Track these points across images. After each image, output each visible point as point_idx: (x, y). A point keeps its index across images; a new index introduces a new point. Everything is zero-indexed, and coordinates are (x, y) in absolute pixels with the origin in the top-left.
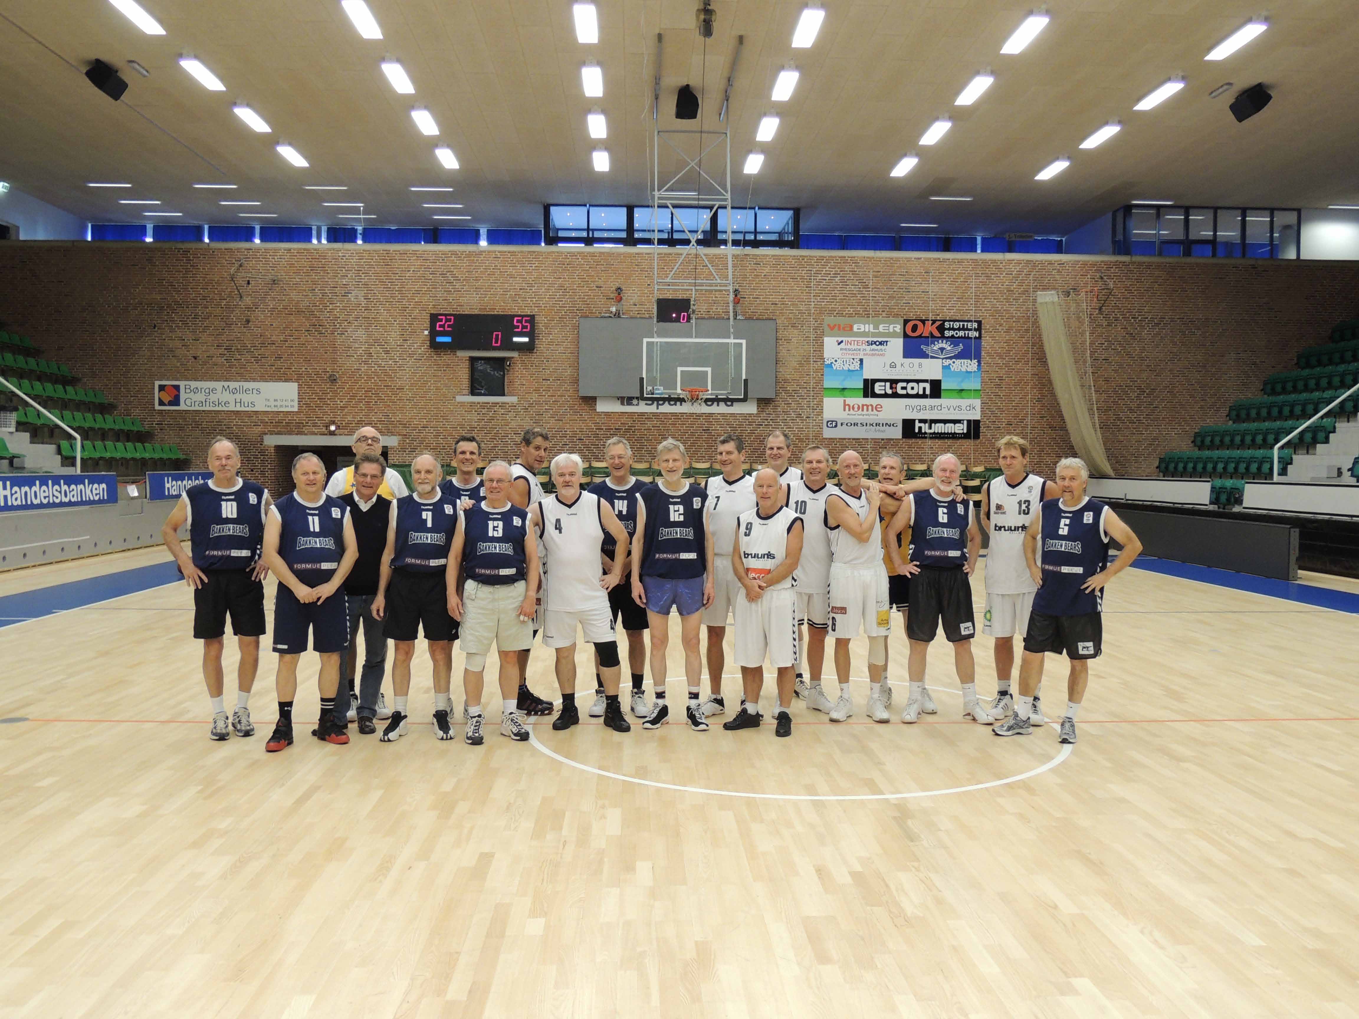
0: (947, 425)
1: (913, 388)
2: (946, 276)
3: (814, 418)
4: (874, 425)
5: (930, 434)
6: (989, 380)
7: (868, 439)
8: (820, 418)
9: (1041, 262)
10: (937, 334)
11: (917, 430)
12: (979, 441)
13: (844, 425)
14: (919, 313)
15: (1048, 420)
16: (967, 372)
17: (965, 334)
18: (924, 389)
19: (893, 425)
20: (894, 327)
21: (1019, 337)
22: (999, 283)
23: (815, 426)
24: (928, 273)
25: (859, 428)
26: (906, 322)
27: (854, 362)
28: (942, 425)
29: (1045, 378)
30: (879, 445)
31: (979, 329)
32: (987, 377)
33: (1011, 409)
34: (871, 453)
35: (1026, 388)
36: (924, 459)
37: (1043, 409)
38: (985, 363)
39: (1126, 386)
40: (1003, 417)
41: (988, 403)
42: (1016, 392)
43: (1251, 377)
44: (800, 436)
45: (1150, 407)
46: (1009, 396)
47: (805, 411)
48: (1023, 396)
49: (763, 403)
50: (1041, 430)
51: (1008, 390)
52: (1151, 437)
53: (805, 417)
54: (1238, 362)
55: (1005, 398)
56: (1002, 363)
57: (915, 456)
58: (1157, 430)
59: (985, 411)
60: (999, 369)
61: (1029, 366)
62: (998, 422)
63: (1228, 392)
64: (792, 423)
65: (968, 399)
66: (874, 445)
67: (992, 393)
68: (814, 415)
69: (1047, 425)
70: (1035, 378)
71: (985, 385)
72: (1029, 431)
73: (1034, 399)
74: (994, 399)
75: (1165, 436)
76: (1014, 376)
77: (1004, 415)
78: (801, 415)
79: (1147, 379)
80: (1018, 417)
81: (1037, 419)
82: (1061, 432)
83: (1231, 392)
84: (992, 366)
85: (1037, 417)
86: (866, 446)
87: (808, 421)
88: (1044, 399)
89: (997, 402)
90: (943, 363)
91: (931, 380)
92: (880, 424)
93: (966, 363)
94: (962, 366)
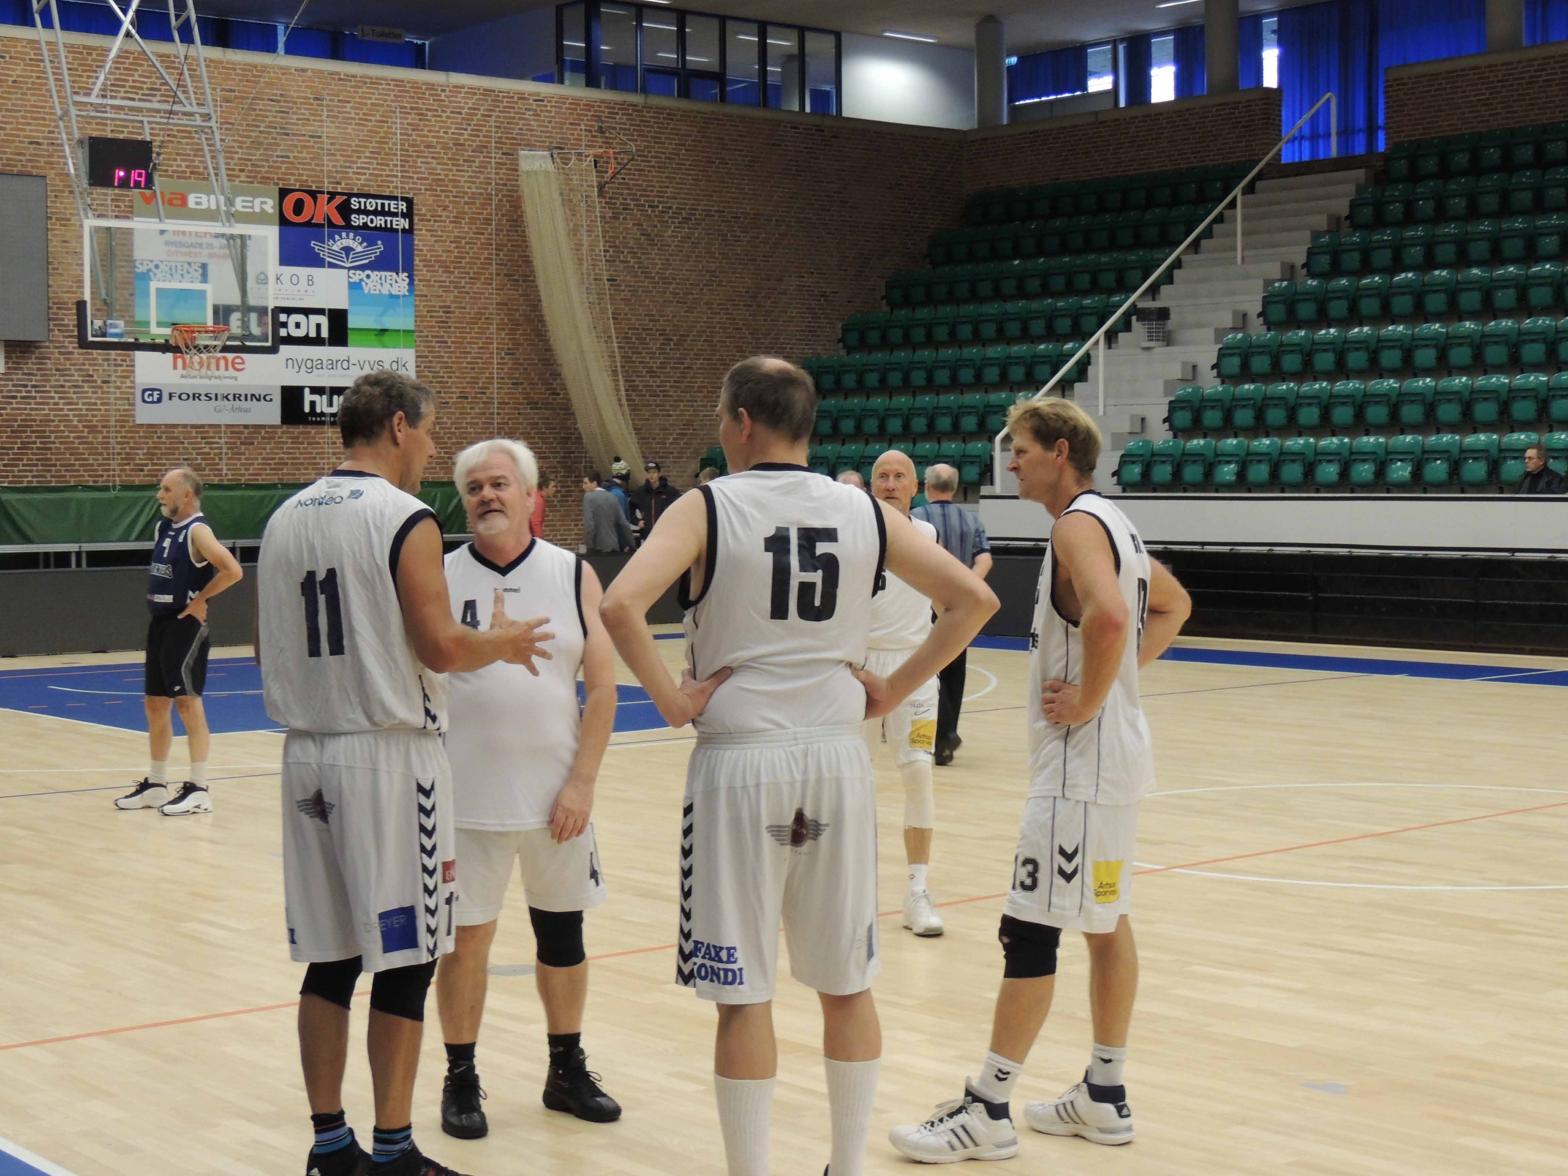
1: (298, 325)
2: (352, 108)
3: (118, 384)
4: (231, 397)
5: (331, 415)
6: (428, 312)
7: (219, 426)
8: (129, 384)
9: (508, 95)
10: (338, 220)
11: (307, 409)
13: (175, 399)
14: (305, 178)
15: (524, 389)
16: (391, 296)
17: (386, 222)
19: (265, 398)
20: (262, 203)
21: (474, 233)
22: (441, 127)
23: (120, 399)
24: (318, 99)
25: (203, 404)
26: (283, 193)
27: (192, 271)
29: (517, 310)
31: (409, 214)
32: (424, 306)
33: (466, 368)
34: (226, 454)
35: (489, 329)
36: (322, 466)
37: (518, 369)
38: (420, 280)
39: (644, 329)
40: (453, 383)
41: (427, 357)
42: (473, 335)
43: (819, 318)
44: (91, 421)
45: (679, 368)
46: (462, 343)
47: (100, 368)
48: (483, 343)
49: (15, 352)
50: (515, 408)
51: (460, 333)
52: (682, 420)
53: (99, 381)
54: (801, 290)
55: (456, 348)
56: (448, 280)
57: (305, 458)
58: (691, 409)
59: (423, 371)
60: (444, 291)
61: (492, 289)
62: (445, 393)
63: (789, 344)
64: (75, 393)
65: (394, 348)
66: (231, 438)
67: (433, 337)
68: (117, 377)
69: (524, 399)
70: (503, 310)
71: (421, 321)
72: (496, 411)
73: (503, 349)
74: (437, 349)
75: (702, 420)
76: (468, 306)
77: (454, 380)
78: (92, 376)
79: (674, 316)
80: (478, 383)
81: (508, 388)
82: (547, 412)
83: (794, 344)
84: (434, 286)
85: (508, 384)
86: (216, 440)
87: (105, 390)
88: (518, 349)
89: (442, 354)
90: (349, 277)
91: (330, 310)
92: (240, 395)
93: (388, 278)
94: (381, 284)
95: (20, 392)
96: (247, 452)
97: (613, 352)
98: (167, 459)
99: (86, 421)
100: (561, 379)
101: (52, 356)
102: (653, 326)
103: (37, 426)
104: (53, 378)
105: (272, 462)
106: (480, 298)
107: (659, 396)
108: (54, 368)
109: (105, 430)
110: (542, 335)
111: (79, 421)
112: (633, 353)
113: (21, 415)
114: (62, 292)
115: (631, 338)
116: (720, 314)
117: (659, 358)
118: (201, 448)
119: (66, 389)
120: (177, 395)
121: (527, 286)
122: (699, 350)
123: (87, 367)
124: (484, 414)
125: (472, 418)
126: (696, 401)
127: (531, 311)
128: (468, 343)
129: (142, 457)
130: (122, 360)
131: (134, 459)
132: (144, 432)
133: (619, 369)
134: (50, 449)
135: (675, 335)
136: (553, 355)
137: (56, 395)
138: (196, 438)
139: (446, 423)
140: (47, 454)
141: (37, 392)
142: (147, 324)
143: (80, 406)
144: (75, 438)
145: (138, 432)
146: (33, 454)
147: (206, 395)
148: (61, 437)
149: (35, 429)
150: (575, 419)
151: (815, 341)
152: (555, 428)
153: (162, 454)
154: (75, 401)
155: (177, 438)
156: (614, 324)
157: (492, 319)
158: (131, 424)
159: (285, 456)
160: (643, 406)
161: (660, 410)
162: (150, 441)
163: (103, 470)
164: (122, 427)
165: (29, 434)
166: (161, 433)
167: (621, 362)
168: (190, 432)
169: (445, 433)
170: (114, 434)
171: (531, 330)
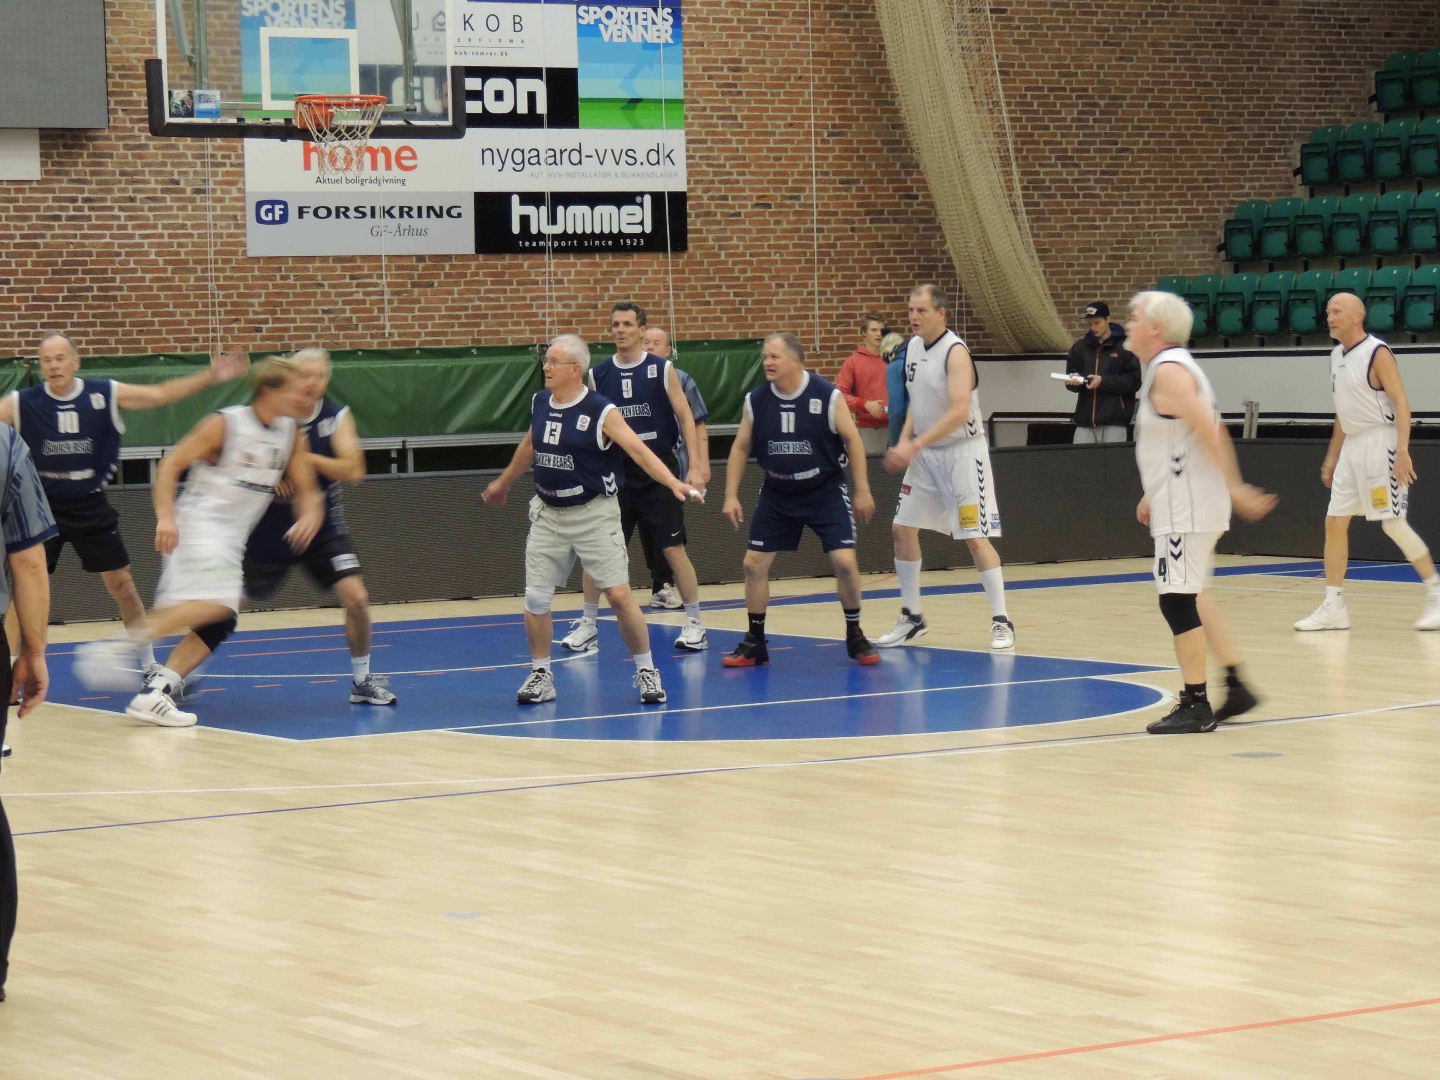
0: (599, 209)
1: (499, 96)
3: (219, 194)
4: (395, 212)
5: (555, 237)
6: (705, 69)
7: (378, 258)
8: (235, 194)
11: (516, 229)
12: (686, 256)
13: (309, 217)
15: (861, 189)
16: (647, 46)
18: (532, 97)
19: (449, 213)
23: (221, 218)
25: (352, 224)
27: (330, 12)
28: (585, 209)
29: (849, 64)
30: (411, 277)
32: (698, 61)
33: (767, 158)
34: (390, 302)
35: (802, 94)
36: (540, 318)
37: (849, 158)
38: (690, 19)
39: (1051, 90)
40: (745, 182)
41: (705, 142)
42: (777, 105)
43: (1340, 63)
44: (178, 253)
45: (1111, 151)
46: (760, 118)
47: (191, 170)
48: (794, 118)
49: (56, 146)
50: (846, 221)
51: (756, 102)
52: (1116, 235)
53: (189, 190)
54: (1309, 19)
55: (750, 126)
56: (735, 18)
57: (513, 307)
58: (1130, 216)
59: (698, 165)
60: (729, 36)
61: (807, 30)
62: (734, 198)
63: (1289, 107)
64: (151, 209)
65: (652, 128)
66: (397, 276)
67: (713, 109)
68: (216, 183)
69: (859, 205)
70: (824, 63)
71: (694, 85)
72: (815, 226)
73: (826, 127)
74: (720, 129)
75: (1149, 234)
76: (768, 59)
77: (748, 177)
78: (177, 183)
79: (1101, 67)
80: (786, 182)
81: (835, 189)
82: (897, 225)
83: (1296, 107)
84: (714, 28)
85: (834, 182)
86: (375, 280)
87: (198, 203)
88: (850, 127)
89: (729, 137)
90: (578, 16)
91: (548, 70)
92: (411, 209)
93: (641, 16)
94: (630, 27)
95: (66, 209)
96: (423, 299)
97: (1002, 127)
98: (297, 312)
99: (170, 253)
100: (920, 173)
101: (115, 153)
102: (1067, 82)
103: (93, 262)
104: (116, 187)
105: (462, 313)
106: (787, 46)
107: (1077, 196)
108: (117, 171)
109: (199, 268)
110: (887, 103)
111: (158, 254)
112: (1034, 128)
113: (68, 245)
114: (128, 50)
115: (1032, 105)
116: (1174, 60)
117: (1078, 135)
118: (351, 294)
119: (138, 204)
120: (311, 211)
121: (861, 24)
122: (1139, 120)
123: (169, 168)
124: (798, 230)
125: (778, 238)
126: (1139, 203)
127: (869, 64)
128: (770, 118)
129: (257, 308)
130: (224, 157)
131: (247, 313)
132: (260, 270)
133: (1012, 155)
134: (114, 298)
135: (1102, 98)
136: (904, 135)
137: (122, 214)
138: (343, 277)
139: (737, 247)
140: (109, 307)
141: (91, 209)
142: (258, 97)
143: (160, 231)
144: (152, 280)
145: (252, 270)
146: (87, 307)
147: (356, 209)
148: (132, 280)
149: (90, 267)
150: (942, 236)
151: (1331, 100)
152: (911, 252)
153: (288, 303)
154: (152, 222)
155: (313, 278)
156: (1003, 81)
157: (808, 79)
158: (240, 258)
159: (483, 304)
160: (1052, 212)
161: (1080, 220)
162: (270, 284)
163: (197, 331)
164: (225, 261)
165: (80, 275)
166: (286, 270)
167: (1015, 143)
168: (334, 269)
169: (735, 263)
170: (214, 274)
171: (869, 95)
